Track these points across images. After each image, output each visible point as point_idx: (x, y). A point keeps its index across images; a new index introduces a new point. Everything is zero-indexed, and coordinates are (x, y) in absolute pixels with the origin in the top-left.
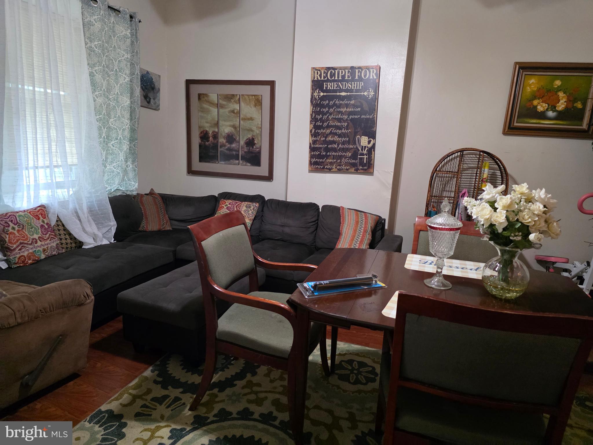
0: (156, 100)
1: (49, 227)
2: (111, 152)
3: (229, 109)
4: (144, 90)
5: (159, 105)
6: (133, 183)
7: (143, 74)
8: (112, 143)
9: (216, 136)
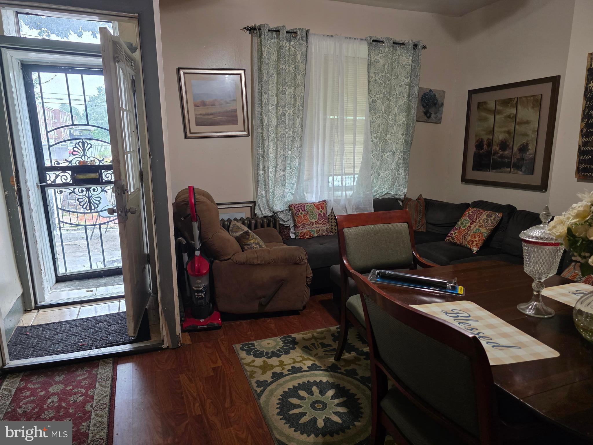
0: (438, 114)
1: (324, 216)
2: (385, 162)
3: (505, 114)
4: (424, 107)
5: (441, 118)
6: (402, 188)
7: (425, 93)
8: (387, 155)
9: (490, 144)
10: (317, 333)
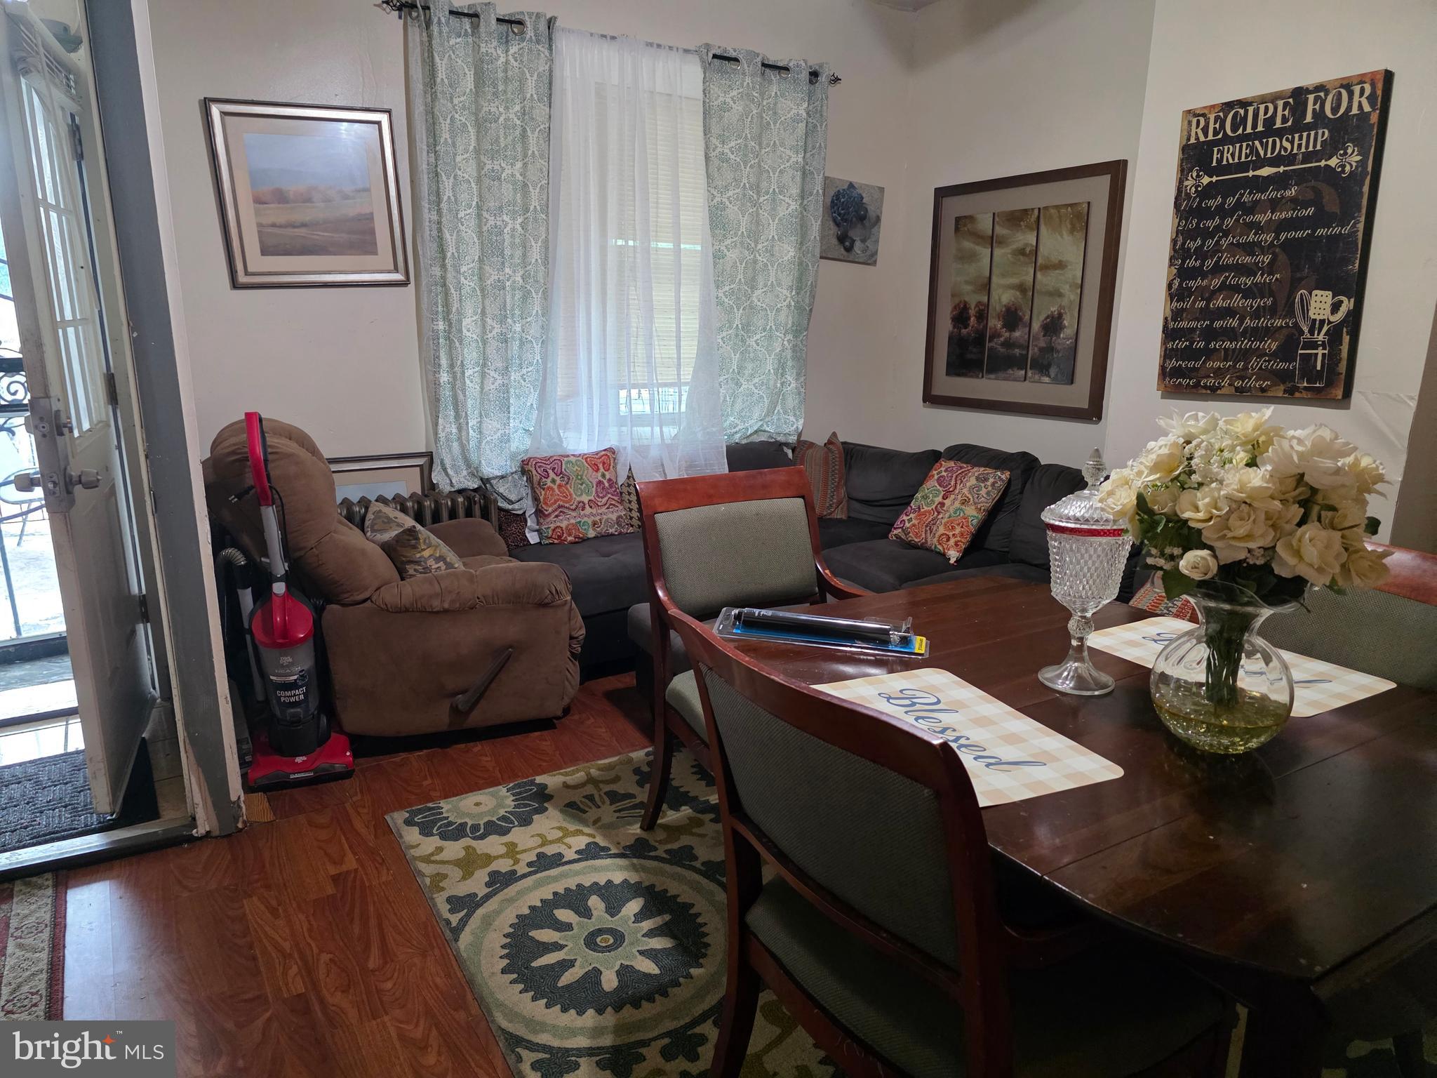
0: (868, 243)
1: (611, 486)
2: (752, 355)
3: (1014, 246)
4: (838, 225)
5: (876, 253)
6: (792, 419)
7: (839, 191)
8: (755, 338)
9: (982, 315)
10: (599, 769)
